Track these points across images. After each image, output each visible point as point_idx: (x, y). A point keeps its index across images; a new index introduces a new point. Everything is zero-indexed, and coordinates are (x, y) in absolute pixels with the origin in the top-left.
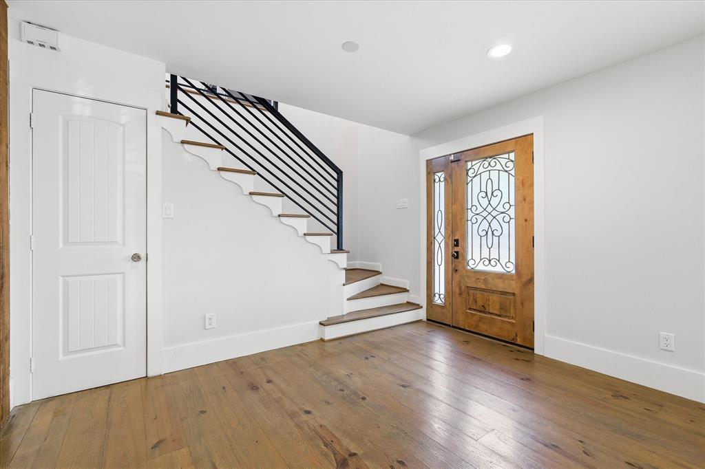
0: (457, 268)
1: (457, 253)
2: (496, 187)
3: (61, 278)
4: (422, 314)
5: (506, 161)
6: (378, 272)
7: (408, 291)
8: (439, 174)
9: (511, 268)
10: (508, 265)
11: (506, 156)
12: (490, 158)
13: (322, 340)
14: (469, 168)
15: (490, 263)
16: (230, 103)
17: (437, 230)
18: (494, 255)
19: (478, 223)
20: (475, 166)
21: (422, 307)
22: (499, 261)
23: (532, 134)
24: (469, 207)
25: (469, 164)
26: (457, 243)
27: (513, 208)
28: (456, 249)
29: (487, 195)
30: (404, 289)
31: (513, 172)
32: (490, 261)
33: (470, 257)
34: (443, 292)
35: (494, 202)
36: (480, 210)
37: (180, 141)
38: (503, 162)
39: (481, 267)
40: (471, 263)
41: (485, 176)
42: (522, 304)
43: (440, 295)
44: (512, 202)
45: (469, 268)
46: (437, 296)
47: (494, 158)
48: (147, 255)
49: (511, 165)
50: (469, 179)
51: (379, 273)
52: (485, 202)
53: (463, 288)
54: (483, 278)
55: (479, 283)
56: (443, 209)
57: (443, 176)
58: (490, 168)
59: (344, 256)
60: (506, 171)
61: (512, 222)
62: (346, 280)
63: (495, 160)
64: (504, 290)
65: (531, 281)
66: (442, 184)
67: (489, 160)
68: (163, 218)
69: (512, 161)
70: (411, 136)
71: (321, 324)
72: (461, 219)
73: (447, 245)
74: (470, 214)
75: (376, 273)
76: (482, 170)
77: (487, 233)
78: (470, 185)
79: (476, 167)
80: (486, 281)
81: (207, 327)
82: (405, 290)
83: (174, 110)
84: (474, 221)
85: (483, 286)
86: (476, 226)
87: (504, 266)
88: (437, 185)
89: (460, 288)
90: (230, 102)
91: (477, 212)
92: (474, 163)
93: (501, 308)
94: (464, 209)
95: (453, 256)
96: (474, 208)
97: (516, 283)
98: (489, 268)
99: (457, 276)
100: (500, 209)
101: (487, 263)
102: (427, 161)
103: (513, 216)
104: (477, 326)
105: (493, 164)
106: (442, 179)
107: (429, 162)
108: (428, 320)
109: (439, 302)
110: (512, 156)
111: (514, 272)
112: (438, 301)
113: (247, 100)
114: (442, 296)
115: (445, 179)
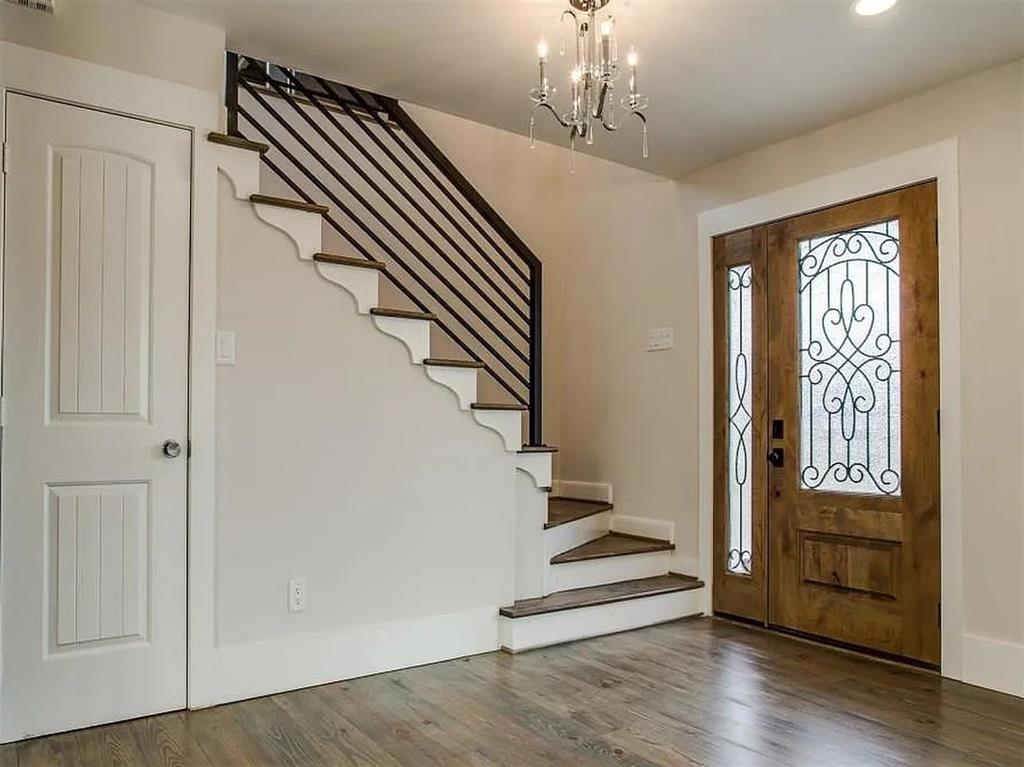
0: (779, 488)
1: (780, 451)
2: (860, 299)
3: (46, 489)
4: (701, 601)
5: (883, 238)
6: (606, 503)
7: (673, 547)
8: (740, 270)
9: (893, 486)
10: (888, 476)
11: (881, 228)
12: (847, 232)
13: (505, 651)
14: (803, 255)
15: (848, 473)
16: (299, 105)
17: (734, 402)
18: (858, 455)
19: (824, 383)
20: (815, 251)
21: (702, 585)
22: (868, 470)
23: (936, 180)
24: (805, 345)
25: (804, 246)
26: (778, 430)
27: (896, 346)
28: (777, 444)
29: (841, 316)
30: (663, 542)
31: (896, 265)
32: (848, 470)
33: (805, 463)
34: (747, 546)
35: (858, 332)
36: (828, 351)
37: (248, 198)
38: (876, 241)
39: (830, 485)
40: (809, 474)
41: (838, 274)
42: (916, 566)
43: (741, 554)
44: (895, 333)
45: (804, 487)
46: (736, 555)
47: (857, 233)
48: (189, 442)
49: (892, 248)
50: (805, 280)
51: (605, 506)
52: (837, 334)
53: (792, 535)
54: (835, 509)
55: (827, 522)
56: (748, 350)
57: (749, 273)
58: (848, 256)
59: (546, 459)
60: (881, 263)
61: (896, 378)
62: (551, 517)
63: (858, 237)
64: (878, 536)
65: (934, 513)
66: (747, 293)
67: (846, 237)
68: (217, 365)
69: (894, 240)
70: (676, 179)
71: (502, 613)
72: (788, 372)
73: (756, 436)
74: (806, 363)
75: (600, 508)
76: (831, 259)
77: (842, 404)
78: (805, 295)
79: (819, 253)
80: (840, 517)
81: (294, 607)
82: (665, 546)
83: (233, 130)
84: (815, 377)
85: (834, 529)
86: (819, 390)
87: (878, 480)
88: (734, 295)
89: (786, 536)
90: (301, 101)
91: (822, 358)
92: (815, 242)
93: (872, 576)
94: (792, 351)
95: (770, 458)
96: (815, 348)
97: (904, 517)
98: (848, 487)
99: (779, 507)
100: (870, 348)
101: (842, 473)
102: (714, 238)
103: (896, 365)
104: (821, 621)
105: (853, 246)
106: (746, 281)
107: (718, 241)
108: (716, 613)
109: (740, 570)
110: (894, 228)
111: (898, 493)
112: (737, 566)
113: (332, 96)
114: (746, 557)
115: (753, 280)
